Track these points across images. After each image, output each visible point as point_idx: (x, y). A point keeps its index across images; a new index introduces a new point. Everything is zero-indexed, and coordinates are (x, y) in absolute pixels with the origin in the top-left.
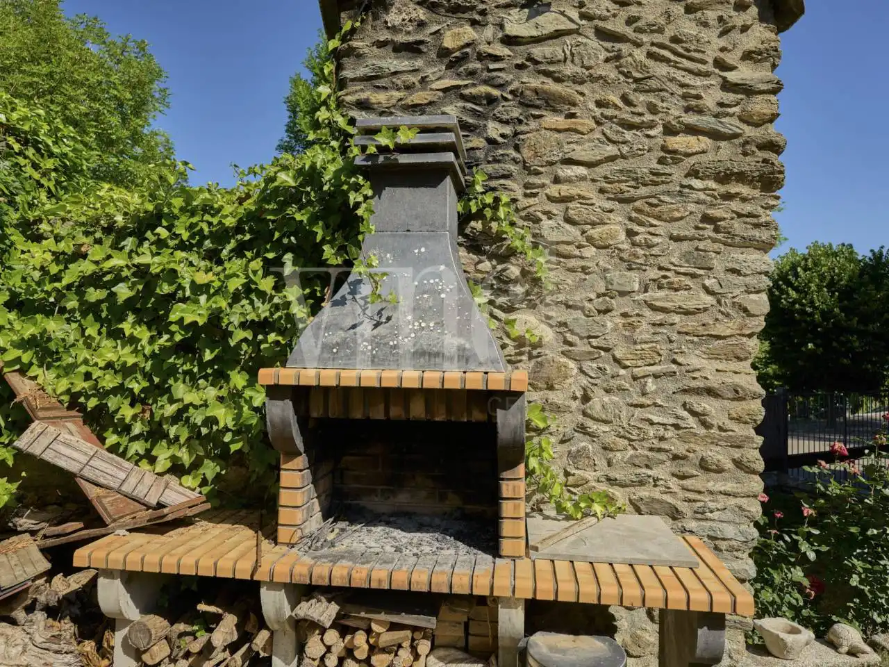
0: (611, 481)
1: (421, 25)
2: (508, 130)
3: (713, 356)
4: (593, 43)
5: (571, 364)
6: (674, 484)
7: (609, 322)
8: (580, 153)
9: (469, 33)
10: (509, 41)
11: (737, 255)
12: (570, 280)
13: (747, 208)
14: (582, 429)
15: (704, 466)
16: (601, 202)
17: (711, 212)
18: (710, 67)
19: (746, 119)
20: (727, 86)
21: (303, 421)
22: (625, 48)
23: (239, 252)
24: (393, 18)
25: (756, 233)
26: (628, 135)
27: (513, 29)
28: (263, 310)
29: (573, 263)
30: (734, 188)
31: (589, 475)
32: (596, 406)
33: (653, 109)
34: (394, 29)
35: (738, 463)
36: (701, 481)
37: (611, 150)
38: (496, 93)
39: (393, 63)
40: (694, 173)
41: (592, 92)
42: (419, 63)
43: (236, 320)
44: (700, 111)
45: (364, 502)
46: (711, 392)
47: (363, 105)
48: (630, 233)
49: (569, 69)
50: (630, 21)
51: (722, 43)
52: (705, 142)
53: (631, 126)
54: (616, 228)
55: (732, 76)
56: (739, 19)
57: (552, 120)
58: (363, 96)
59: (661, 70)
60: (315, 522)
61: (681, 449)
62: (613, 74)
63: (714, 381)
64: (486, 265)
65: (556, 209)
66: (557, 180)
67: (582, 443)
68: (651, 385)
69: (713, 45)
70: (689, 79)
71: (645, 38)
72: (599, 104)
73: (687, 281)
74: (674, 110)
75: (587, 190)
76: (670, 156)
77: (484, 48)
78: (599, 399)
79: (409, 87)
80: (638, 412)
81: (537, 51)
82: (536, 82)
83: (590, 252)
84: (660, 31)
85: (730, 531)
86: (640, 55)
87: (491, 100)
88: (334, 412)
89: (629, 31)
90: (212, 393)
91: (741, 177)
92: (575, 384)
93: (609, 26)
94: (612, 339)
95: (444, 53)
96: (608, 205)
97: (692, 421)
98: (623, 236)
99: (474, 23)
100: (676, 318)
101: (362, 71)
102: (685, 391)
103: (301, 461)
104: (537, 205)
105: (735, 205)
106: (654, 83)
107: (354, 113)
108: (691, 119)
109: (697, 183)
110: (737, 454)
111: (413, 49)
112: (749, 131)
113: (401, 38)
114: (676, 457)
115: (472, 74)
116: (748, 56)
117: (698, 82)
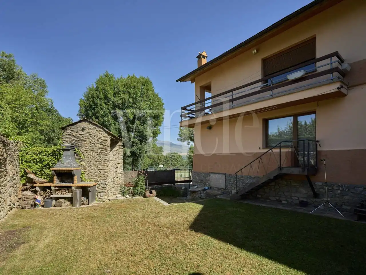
0: (92, 179)
1: (71, 132)
2: (80, 144)
3: (101, 166)
4: (89, 135)
5: (88, 167)
6: (98, 179)
7: (91, 163)
8: (87, 145)
9: (76, 133)
10: (80, 134)
11: (103, 156)
12: (87, 158)
13: (104, 152)
14: (89, 173)
15: (101, 177)
16: (90, 151)
17: (100, 152)
18: (100, 138)
19: (104, 143)
20: (102, 140)
21: (56, 173)
22: (92, 136)
23: (51, 156)
24: (67, 132)
25: (105, 154)
26: (92, 144)
27: (80, 133)
28: (54, 162)
29: (87, 157)
30: (102, 150)
31: (90, 178)
32: (90, 171)
33: (95, 142)
34: (68, 133)
35: (104, 176)
36: (101, 178)
37: (90, 146)
38: (79, 140)
39: (68, 136)
40: (98, 148)
41: (88, 140)
42: (70, 136)
43: (50, 163)
44: (99, 142)
45: (65, 181)
46: (101, 169)
47: (65, 141)
48: (93, 154)
49: (86, 138)
50: (92, 133)
51: (102, 135)
52: (100, 145)
53: (93, 143)
55: (102, 139)
56: (103, 133)
57: (85, 142)
58: (64, 140)
59: (96, 138)
60: (58, 182)
61: (98, 175)
62: (91, 138)
63: (101, 168)
64: (78, 157)
65: (85, 151)
66: (85, 149)
67: (89, 175)
68: (95, 169)
69: (101, 135)
70: (98, 139)
71: (93, 135)
72: (89, 141)
73: (99, 159)
74: (97, 142)
75: (89, 150)
76: (96, 146)
77: (77, 135)
78: (90, 170)
79: (69, 139)
80: (94, 172)
81: (82, 135)
82: (83, 139)
83: (89, 156)
84: (95, 134)
85: (103, 183)
86: (93, 136)
87: (78, 140)
89: (92, 134)
90: (48, 170)
91: (103, 149)
92: (88, 169)
93: (90, 133)
94: (91, 164)
95: (73, 135)
96: (91, 151)
97: (99, 172)
98: (92, 154)
99: (76, 132)
100: (98, 162)
101: (64, 137)
102: (99, 169)
103: (56, 177)
104: (83, 151)
105: (103, 151)
106: (94, 139)
107: (64, 142)
108: (98, 143)
109: (99, 149)
110: (104, 175)
111: (70, 135)
112: (104, 144)
113: (68, 134)
114: (98, 176)
115: (76, 138)
116: (104, 137)
117: (99, 139)
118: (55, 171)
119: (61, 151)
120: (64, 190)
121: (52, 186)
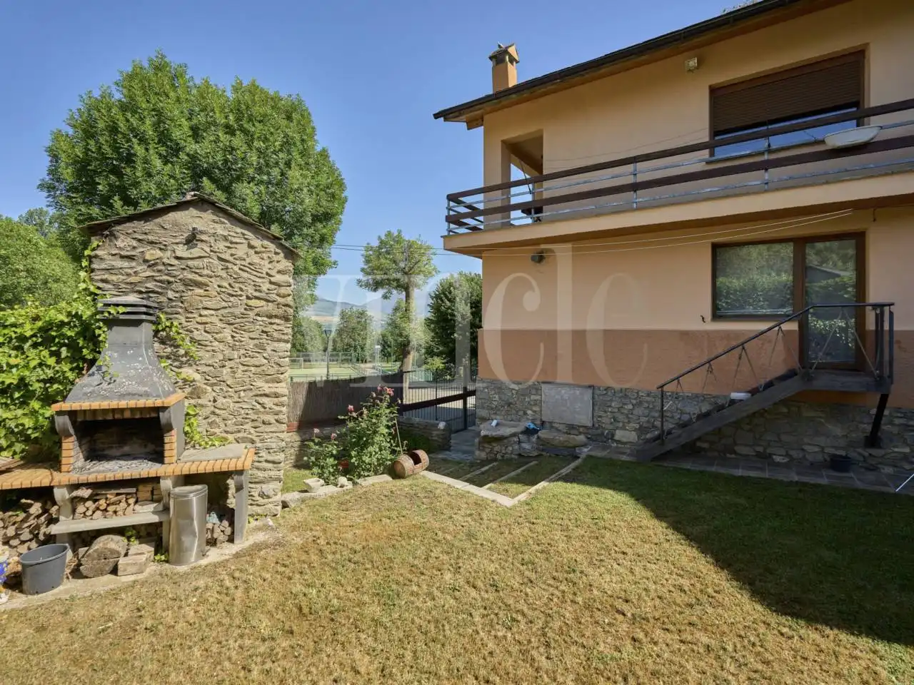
0: (227, 432)
1: (134, 248)
2: (177, 295)
3: (267, 382)
4: (216, 262)
5: (209, 389)
6: (252, 431)
7: (225, 371)
8: (209, 304)
9: (159, 253)
10: (177, 258)
11: (276, 344)
12: (207, 355)
13: (280, 328)
14: (213, 413)
15: (264, 423)
16: (220, 325)
17: (264, 329)
18: (264, 275)
19: (278, 295)
20: (271, 283)
21: (74, 423)
22: (230, 265)
23: (35, 346)
24: (119, 243)
25: (283, 337)
26: (232, 299)
27: (179, 254)
28: (50, 373)
29: (208, 348)
30: (273, 321)
31: (217, 430)
32: (219, 404)
33: (241, 289)
34: (120, 248)
35: (277, 421)
36: (263, 428)
37: (224, 304)
38: (172, 279)
39: (119, 263)
40: (258, 315)
41: (215, 283)
42: (134, 264)
43: (34, 379)
44: (260, 291)
45: (106, 452)
46: (266, 395)
47: (103, 281)
48: (233, 337)
49: (205, 272)
50: (232, 255)
51: (270, 266)
52: (263, 303)
53: (233, 296)
54: (227, 333)
55: (272, 279)
56: (276, 258)
57: (201, 291)
58: (104, 277)
59: (245, 275)
60: (81, 462)
61: (255, 417)
62: (224, 275)
63: (267, 391)
64: (169, 350)
65: (199, 327)
66: (201, 316)
67: (213, 418)
68: (242, 394)
69: (266, 266)
70: (257, 280)
71: (238, 262)
72: (219, 286)
73: (257, 355)
74: (251, 291)
75: (215, 320)
76: (249, 308)
77: (165, 260)
78: (221, 400)
79: (128, 275)
80: (237, 405)
81: (190, 263)
82: (191, 276)
83: (216, 343)
84: (244, 260)
85: (274, 445)
86: (236, 268)
87: (169, 282)
88: (89, 418)
89: (231, 259)
90: (20, 412)
91: (276, 317)
92: (211, 395)
93: (223, 256)
94: (225, 378)
95: (146, 261)
96: (223, 326)
97: (258, 406)
98: (230, 338)
99: (161, 249)
100: (252, 369)
101: (103, 266)
102: (257, 396)
103: (74, 438)
104: (191, 326)
105: (275, 327)
106: (241, 280)
107: (101, 285)
108: (257, 294)
109: (259, 318)
110: (276, 417)
111: (131, 258)
112: (280, 300)
113: (123, 253)
114: (253, 421)
115: (159, 271)
116: (279, 272)
117: (260, 280)
118: (72, 414)
119: (100, 328)
120: (118, 494)
121: (60, 486)
